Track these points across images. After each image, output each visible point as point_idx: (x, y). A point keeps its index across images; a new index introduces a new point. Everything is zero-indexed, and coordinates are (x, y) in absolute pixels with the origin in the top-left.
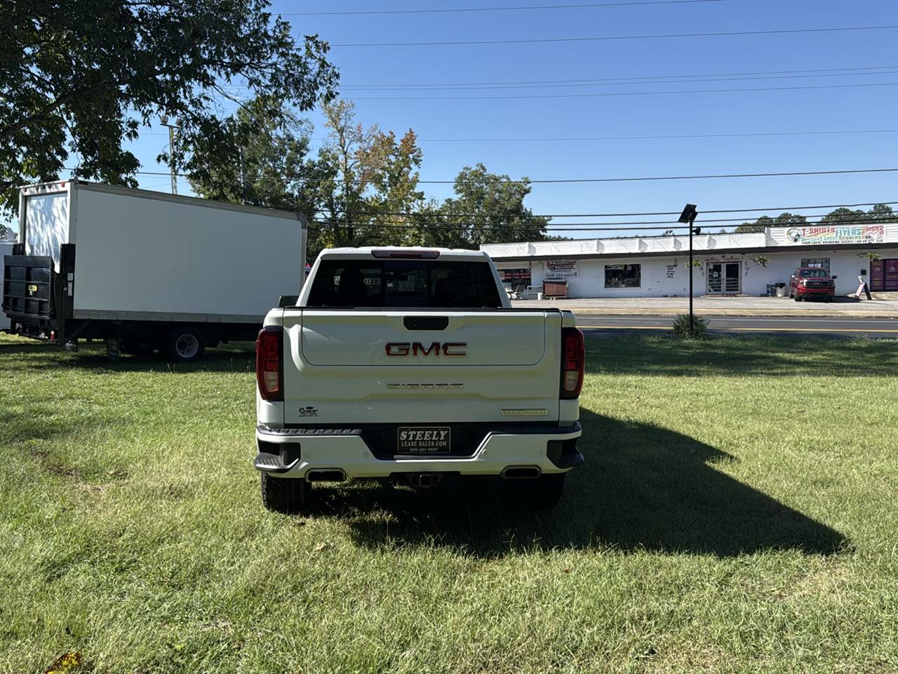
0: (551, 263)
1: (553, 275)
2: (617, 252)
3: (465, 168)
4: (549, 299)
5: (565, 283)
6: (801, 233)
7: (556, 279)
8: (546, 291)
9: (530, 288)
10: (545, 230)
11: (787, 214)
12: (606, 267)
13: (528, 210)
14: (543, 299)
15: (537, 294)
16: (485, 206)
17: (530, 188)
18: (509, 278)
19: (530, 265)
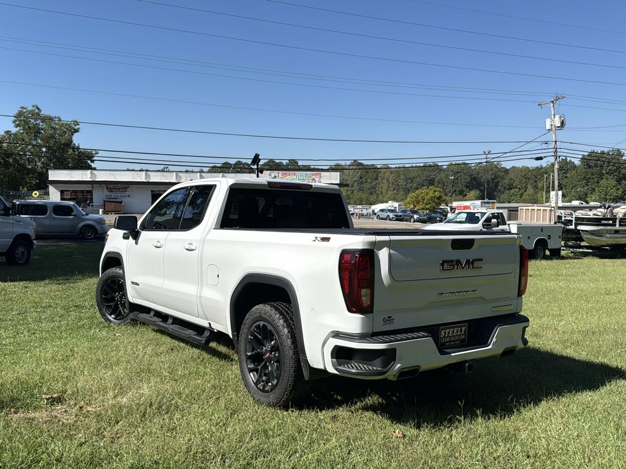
0: (109, 187)
1: (111, 196)
2: (160, 181)
3: (21, 108)
4: (109, 214)
5: (121, 202)
6: (277, 175)
7: (113, 199)
8: (106, 208)
9: (92, 206)
10: (93, 161)
11: (239, 161)
12: (152, 191)
13: (77, 145)
14: (104, 214)
15: (99, 210)
16: (41, 139)
17: (79, 128)
18: (74, 197)
19: (93, 187)
